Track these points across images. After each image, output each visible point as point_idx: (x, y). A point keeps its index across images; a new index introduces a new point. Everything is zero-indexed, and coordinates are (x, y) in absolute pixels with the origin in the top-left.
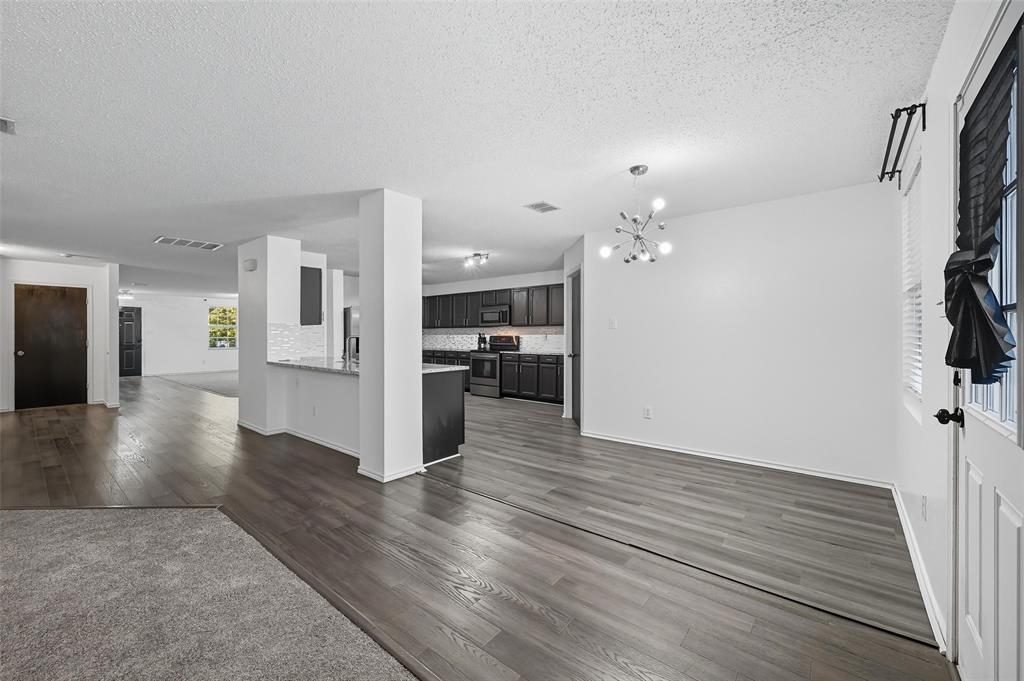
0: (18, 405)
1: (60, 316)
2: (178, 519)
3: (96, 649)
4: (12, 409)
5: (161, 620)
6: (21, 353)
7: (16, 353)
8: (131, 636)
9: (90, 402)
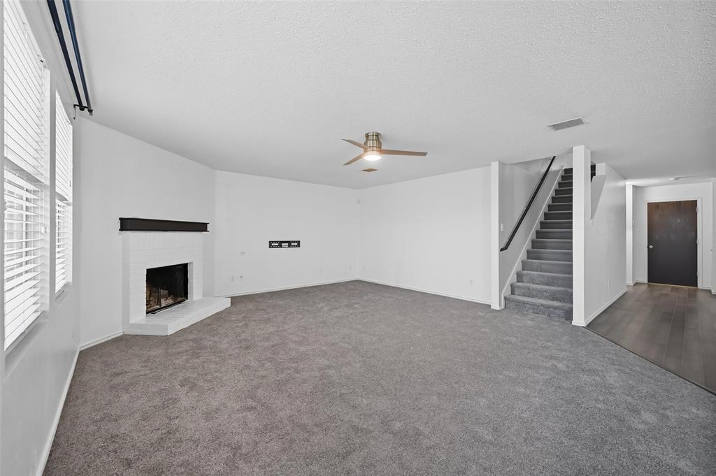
0: (649, 281)
1: (678, 221)
2: (686, 392)
3: (570, 423)
4: (646, 281)
5: (609, 439)
6: (651, 247)
7: (648, 247)
8: (588, 432)
9: (700, 286)
